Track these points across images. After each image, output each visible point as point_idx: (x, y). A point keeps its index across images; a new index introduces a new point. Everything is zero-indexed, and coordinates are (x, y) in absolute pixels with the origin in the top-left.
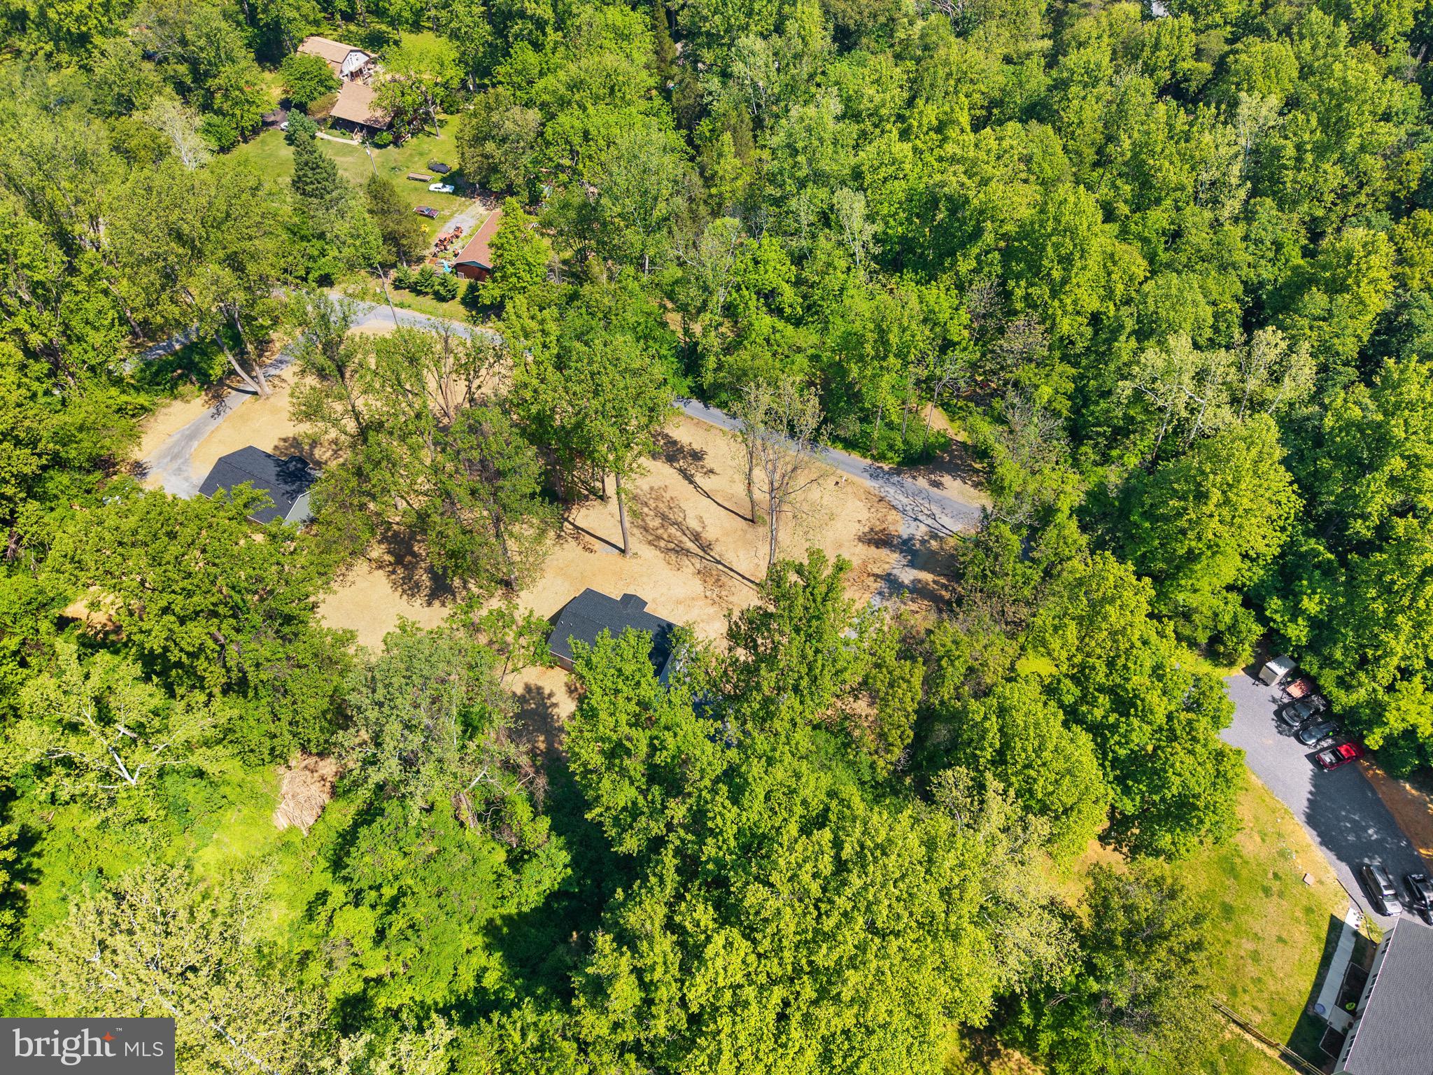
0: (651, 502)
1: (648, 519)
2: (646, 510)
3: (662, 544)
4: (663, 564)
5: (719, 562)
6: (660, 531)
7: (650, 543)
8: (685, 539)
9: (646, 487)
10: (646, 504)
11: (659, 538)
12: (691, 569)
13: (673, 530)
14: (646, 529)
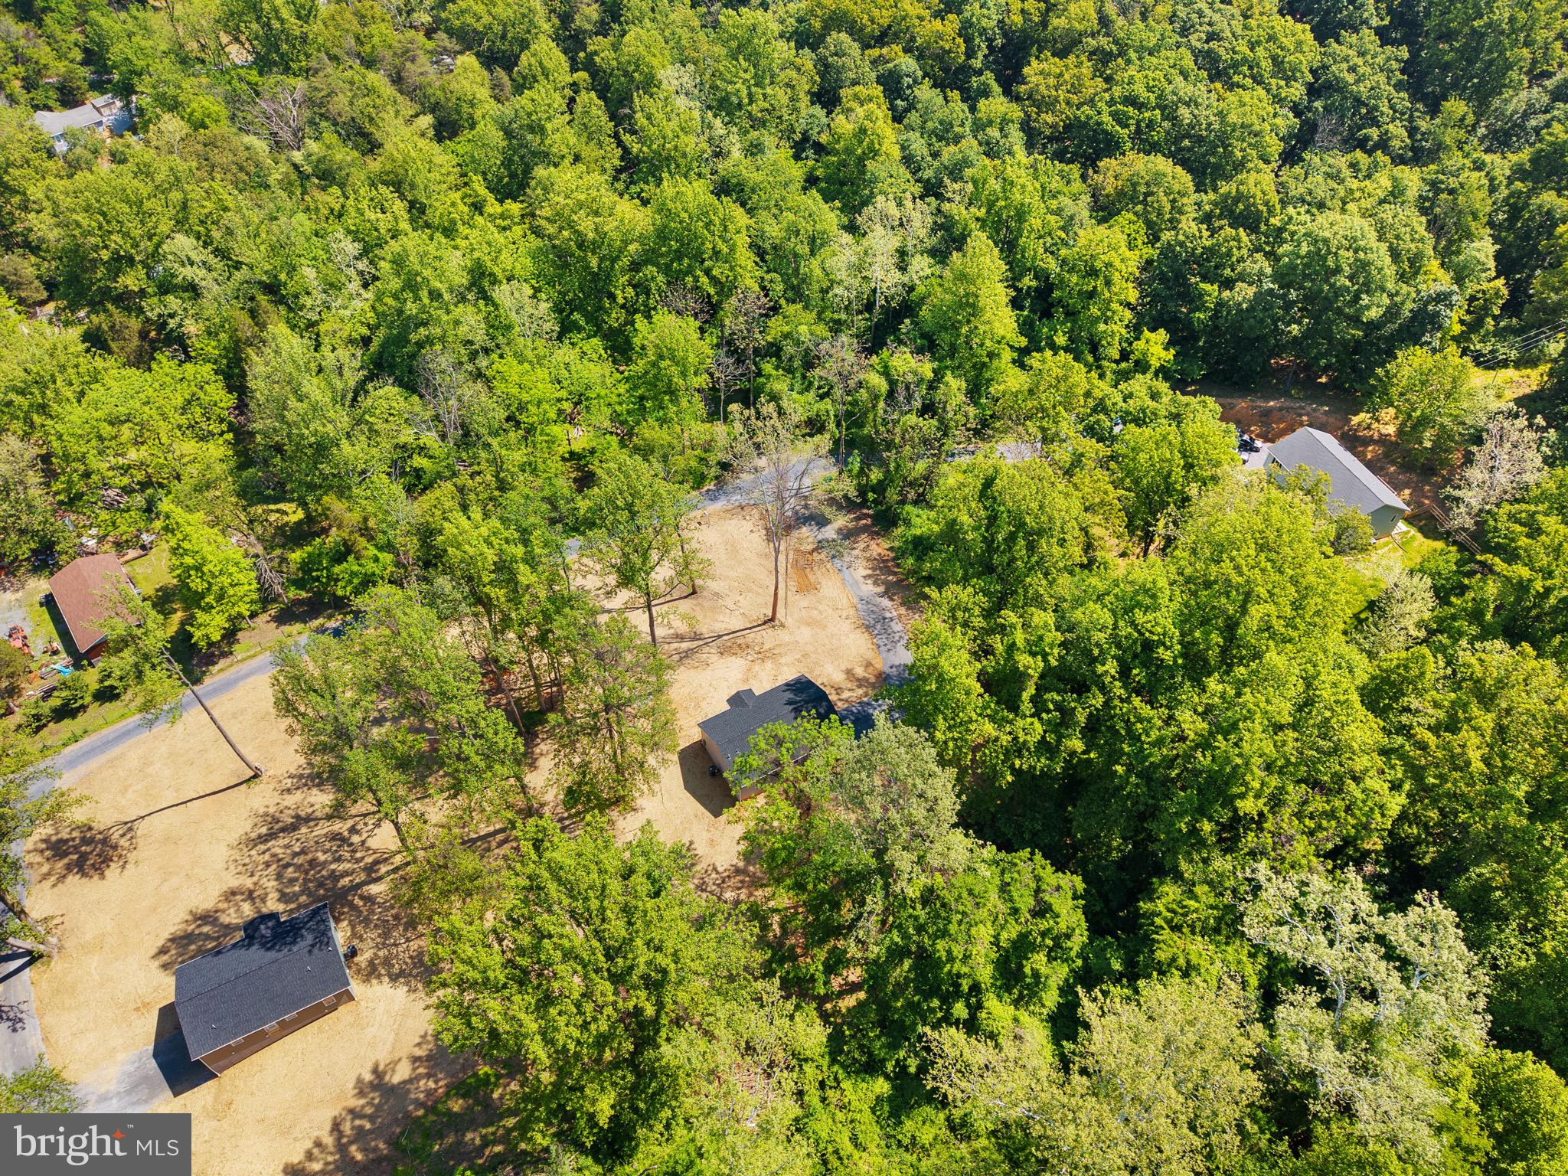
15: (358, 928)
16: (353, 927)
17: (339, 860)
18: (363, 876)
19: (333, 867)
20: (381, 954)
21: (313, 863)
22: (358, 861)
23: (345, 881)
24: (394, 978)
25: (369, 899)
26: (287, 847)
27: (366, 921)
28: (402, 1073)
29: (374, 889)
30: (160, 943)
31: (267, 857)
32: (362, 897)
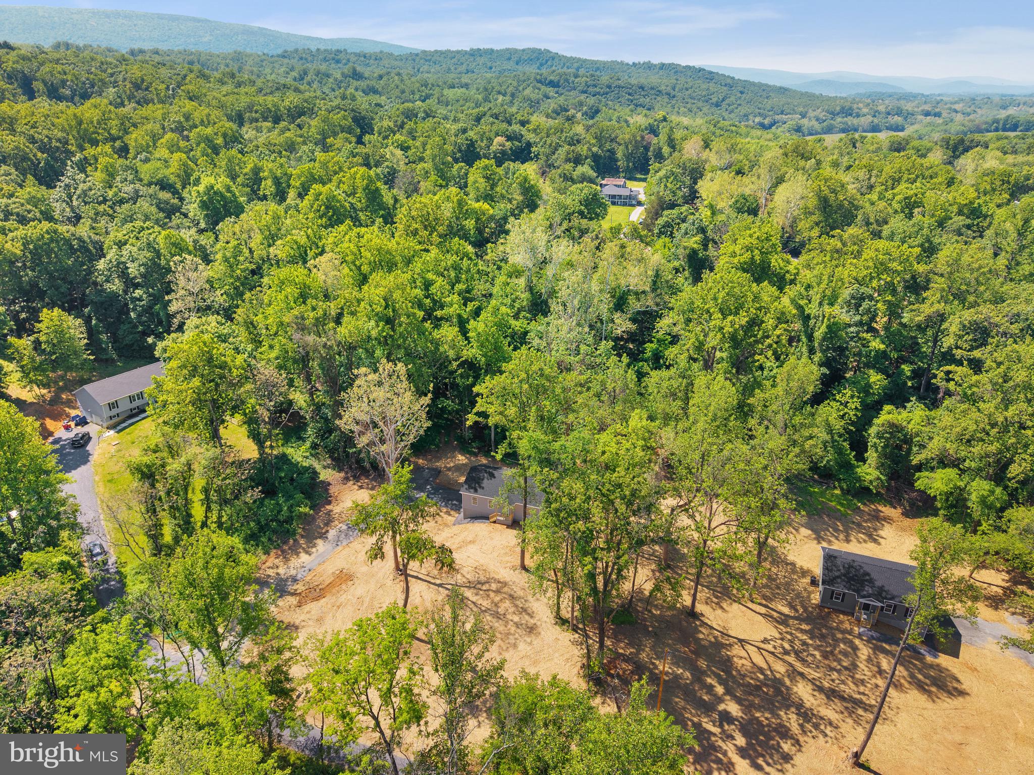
0: (513, 629)
1: (512, 610)
2: (516, 619)
3: (494, 586)
4: (491, 567)
5: (440, 585)
6: (497, 599)
7: (505, 584)
8: (474, 599)
9: (522, 646)
10: (517, 625)
11: (498, 592)
12: (464, 571)
13: (486, 603)
14: (512, 597)
15: (805, 595)
16: (809, 597)
17: (804, 643)
18: (791, 622)
19: (811, 642)
20: (795, 577)
21: (825, 656)
22: (791, 634)
23: (804, 627)
24: (793, 564)
25: (792, 606)
26: (843, 682)
27: (798, 595)
28: (805, 532)
29: (786, 610)
30: (961, 699)
31: (862, 689)
32: (797, 611)
